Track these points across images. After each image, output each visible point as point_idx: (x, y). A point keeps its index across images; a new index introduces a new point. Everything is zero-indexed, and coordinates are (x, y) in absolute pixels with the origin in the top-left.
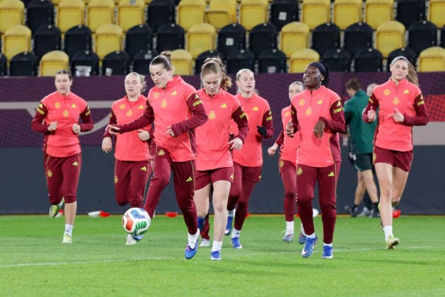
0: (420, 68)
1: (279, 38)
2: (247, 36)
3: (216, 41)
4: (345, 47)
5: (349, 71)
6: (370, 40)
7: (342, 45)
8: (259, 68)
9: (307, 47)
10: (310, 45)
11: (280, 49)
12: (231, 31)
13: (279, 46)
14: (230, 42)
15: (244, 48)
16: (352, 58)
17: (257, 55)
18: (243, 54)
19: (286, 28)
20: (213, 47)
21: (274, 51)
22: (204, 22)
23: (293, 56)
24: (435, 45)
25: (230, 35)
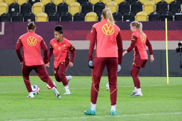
0: (86, 20)
1: (32, 8)
2: (20, 7)
3: (8, 9)
4: (58, 12)
5: (59, 21)
6: (67, 9)
7: (56, 11)
8: (24, 20)
9: (43, 12)
10: (44, 11)
11: (32, 13)
12: (14, 5)
13: (32, 11)
14: (13, 10)
15: (19, 12)
16: (60, 16)
17: (24, 15)
18: (18, 14)
19: (34, 5)
20: (7, 12)
21: (30, 13)
22: (3, 2)
23: (38, 15)
24: (92, 11)
25: (13, 7)
